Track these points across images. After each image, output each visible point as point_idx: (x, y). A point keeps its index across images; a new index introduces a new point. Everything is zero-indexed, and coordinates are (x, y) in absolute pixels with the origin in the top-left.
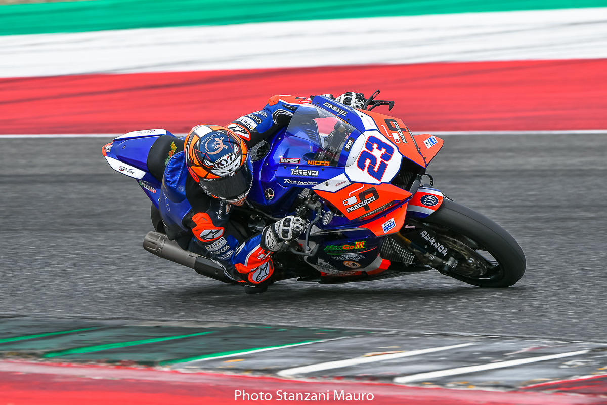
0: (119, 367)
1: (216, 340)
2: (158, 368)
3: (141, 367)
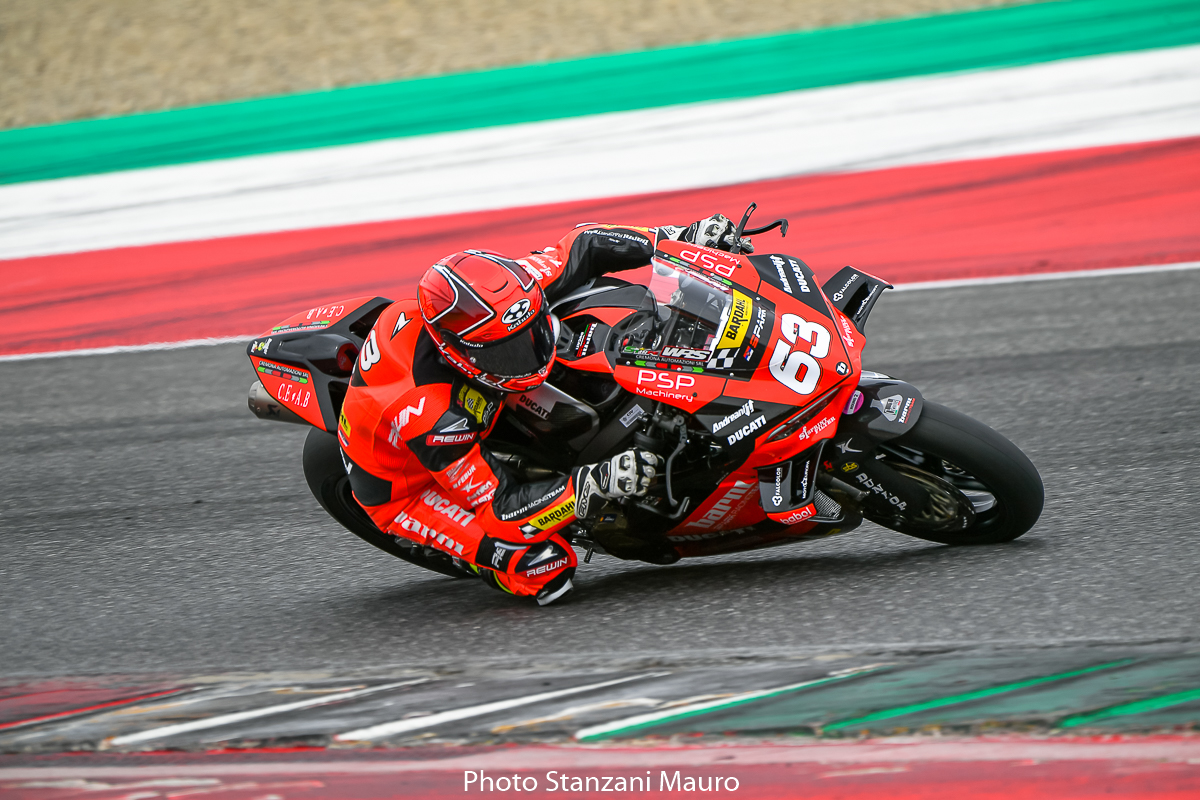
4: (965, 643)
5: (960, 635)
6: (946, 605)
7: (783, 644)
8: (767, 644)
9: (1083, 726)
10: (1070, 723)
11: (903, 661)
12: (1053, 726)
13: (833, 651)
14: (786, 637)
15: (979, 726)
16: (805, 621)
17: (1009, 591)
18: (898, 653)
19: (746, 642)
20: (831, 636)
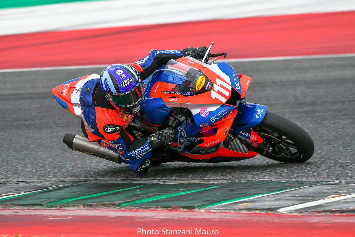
0: (170, 210)
1: (226, 191)
2: (197, 210)
3: (185, 210)
4: (91, 179)
5: (89, 176)
6: (86, 167)
7: (34, 178)
8: (29, 178)
9: (127, 206)
10: (123, 205)
11: (72, 184)
12: (118, 206)
13: (50, 180)
14: (35, 176)
15: (95, 205)
16: (41, 171)
17: (105, 163)
18: (70, 182)
19: (23, 177)
20: (49, 176)
